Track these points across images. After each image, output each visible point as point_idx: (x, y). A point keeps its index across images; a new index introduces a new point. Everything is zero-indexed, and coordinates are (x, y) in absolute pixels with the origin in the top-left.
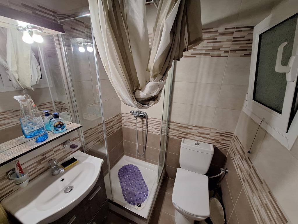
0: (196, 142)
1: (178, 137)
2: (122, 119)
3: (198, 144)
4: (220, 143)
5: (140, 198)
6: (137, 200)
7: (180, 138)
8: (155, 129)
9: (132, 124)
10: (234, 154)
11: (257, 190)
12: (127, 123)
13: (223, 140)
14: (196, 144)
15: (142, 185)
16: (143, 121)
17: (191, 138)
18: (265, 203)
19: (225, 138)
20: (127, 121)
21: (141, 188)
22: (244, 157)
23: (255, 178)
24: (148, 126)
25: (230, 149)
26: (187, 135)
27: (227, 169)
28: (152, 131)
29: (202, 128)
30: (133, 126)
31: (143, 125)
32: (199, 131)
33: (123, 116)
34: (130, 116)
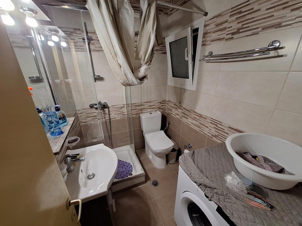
0: (150, 113)
1: (136, 114)
2: (79, 116)
3: (151, 113)
4: (161, 108)
5: (128, 171)
6: (127, 173)
7: (138, 114)
8: (117, 115)
9: (92, 118)
10: (170, 111)
11: (189, 116)
12: (86, 119)
13: (162, 106)
14: (150, 114)
15: (123, 164)
16: (104, 111)
17: (145, 112)
18: (193, 117)
19: (163, 105)
20: (85, 117)
21: (124, 166)
22: (178, 107)
23: (186, 112)
24: (110, 114)
25: (167, 110)
26: (142, 111)
27: (169, 122)
28: (115, 117)
29: (150, 102)
30: (94, 120)
31: (105, 115)
32: (149, 105)
33: (80, 113)
34: (88, 110)
